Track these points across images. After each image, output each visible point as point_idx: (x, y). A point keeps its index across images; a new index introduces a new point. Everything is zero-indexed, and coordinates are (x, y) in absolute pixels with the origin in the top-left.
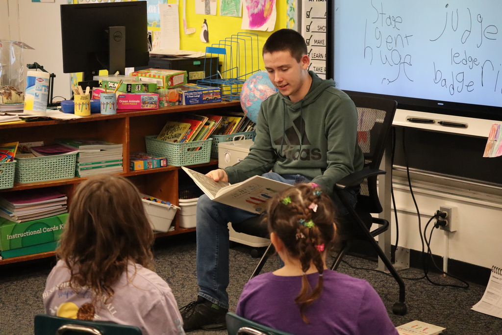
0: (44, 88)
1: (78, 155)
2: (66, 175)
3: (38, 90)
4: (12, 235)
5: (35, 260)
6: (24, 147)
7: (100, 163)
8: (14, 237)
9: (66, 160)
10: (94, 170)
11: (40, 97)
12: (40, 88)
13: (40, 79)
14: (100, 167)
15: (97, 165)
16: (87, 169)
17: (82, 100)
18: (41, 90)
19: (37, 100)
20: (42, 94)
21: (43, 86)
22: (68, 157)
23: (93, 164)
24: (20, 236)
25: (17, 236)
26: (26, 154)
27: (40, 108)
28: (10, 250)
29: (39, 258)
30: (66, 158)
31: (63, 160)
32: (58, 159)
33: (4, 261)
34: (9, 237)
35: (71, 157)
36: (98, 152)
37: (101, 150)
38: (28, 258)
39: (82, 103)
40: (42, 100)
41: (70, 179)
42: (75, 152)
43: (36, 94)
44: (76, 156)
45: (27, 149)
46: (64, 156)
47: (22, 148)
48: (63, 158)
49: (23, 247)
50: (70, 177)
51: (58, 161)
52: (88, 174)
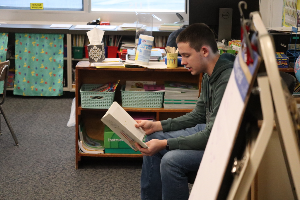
0: (146, 47)
1: (164, 93)
2: (155, 106)
3: (142, 48)
4: (112, 138)
5: (125, 158)
6: (141, 84)
7: (180, 100)
8: (113, 140)
9: (154, 95)
10: (175, 105)
11: (143, 52)
12: (143, 46)
13: (144, 40)
14: (180, 103)
15: (178, 102)
16: (170, 103)
17: (170, 57)
18: (144, 48)
19: (140, 54)
20: (144, 51)
21: (146, 45)
22: (156, 94)
23: (175, 100)
24: (117, 140)
25: (115, 140)
26: (139, 89)
27: (142, 60)
28: (111, 148)
29: (129, 157)
30: (154, 94)
31: (152, 95)
32: (148, 94)
33: (104, 154)
34: (109, 140)
35: (158, 94)
36: (179, 93)
37: (182, 92)
38: (121, 155)
39: (169, 59)
40: (144, 55)
41: (158, 109)
42: (162, 91)
43: (140, 50)
44: (162, 94)
45: (142, 86)
46: (153, 93)
47: (139, 84)
48: (152, 94)
49: (119, 148)
50: (157, 107)
51: (148, 95)
52: (171, 107)
